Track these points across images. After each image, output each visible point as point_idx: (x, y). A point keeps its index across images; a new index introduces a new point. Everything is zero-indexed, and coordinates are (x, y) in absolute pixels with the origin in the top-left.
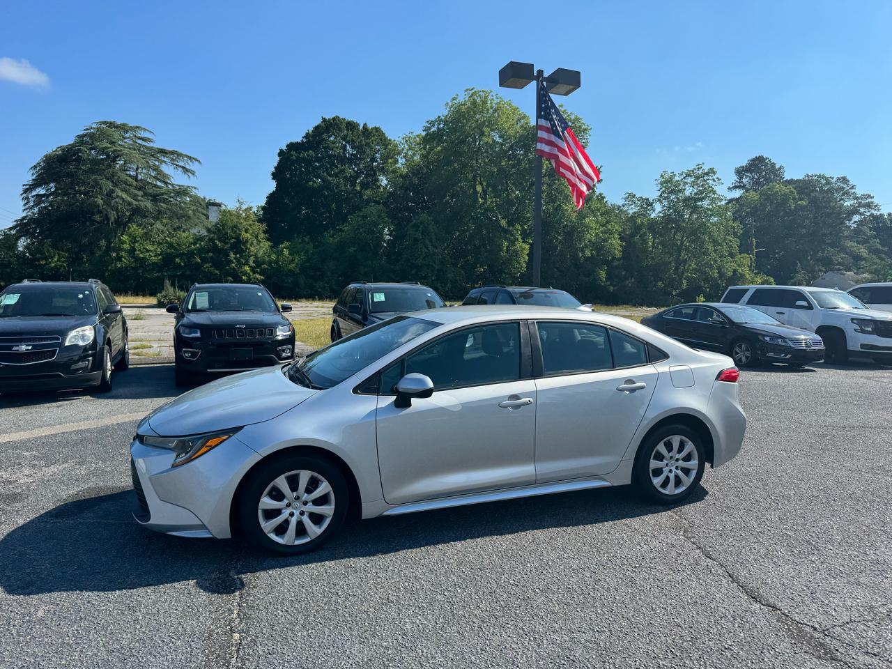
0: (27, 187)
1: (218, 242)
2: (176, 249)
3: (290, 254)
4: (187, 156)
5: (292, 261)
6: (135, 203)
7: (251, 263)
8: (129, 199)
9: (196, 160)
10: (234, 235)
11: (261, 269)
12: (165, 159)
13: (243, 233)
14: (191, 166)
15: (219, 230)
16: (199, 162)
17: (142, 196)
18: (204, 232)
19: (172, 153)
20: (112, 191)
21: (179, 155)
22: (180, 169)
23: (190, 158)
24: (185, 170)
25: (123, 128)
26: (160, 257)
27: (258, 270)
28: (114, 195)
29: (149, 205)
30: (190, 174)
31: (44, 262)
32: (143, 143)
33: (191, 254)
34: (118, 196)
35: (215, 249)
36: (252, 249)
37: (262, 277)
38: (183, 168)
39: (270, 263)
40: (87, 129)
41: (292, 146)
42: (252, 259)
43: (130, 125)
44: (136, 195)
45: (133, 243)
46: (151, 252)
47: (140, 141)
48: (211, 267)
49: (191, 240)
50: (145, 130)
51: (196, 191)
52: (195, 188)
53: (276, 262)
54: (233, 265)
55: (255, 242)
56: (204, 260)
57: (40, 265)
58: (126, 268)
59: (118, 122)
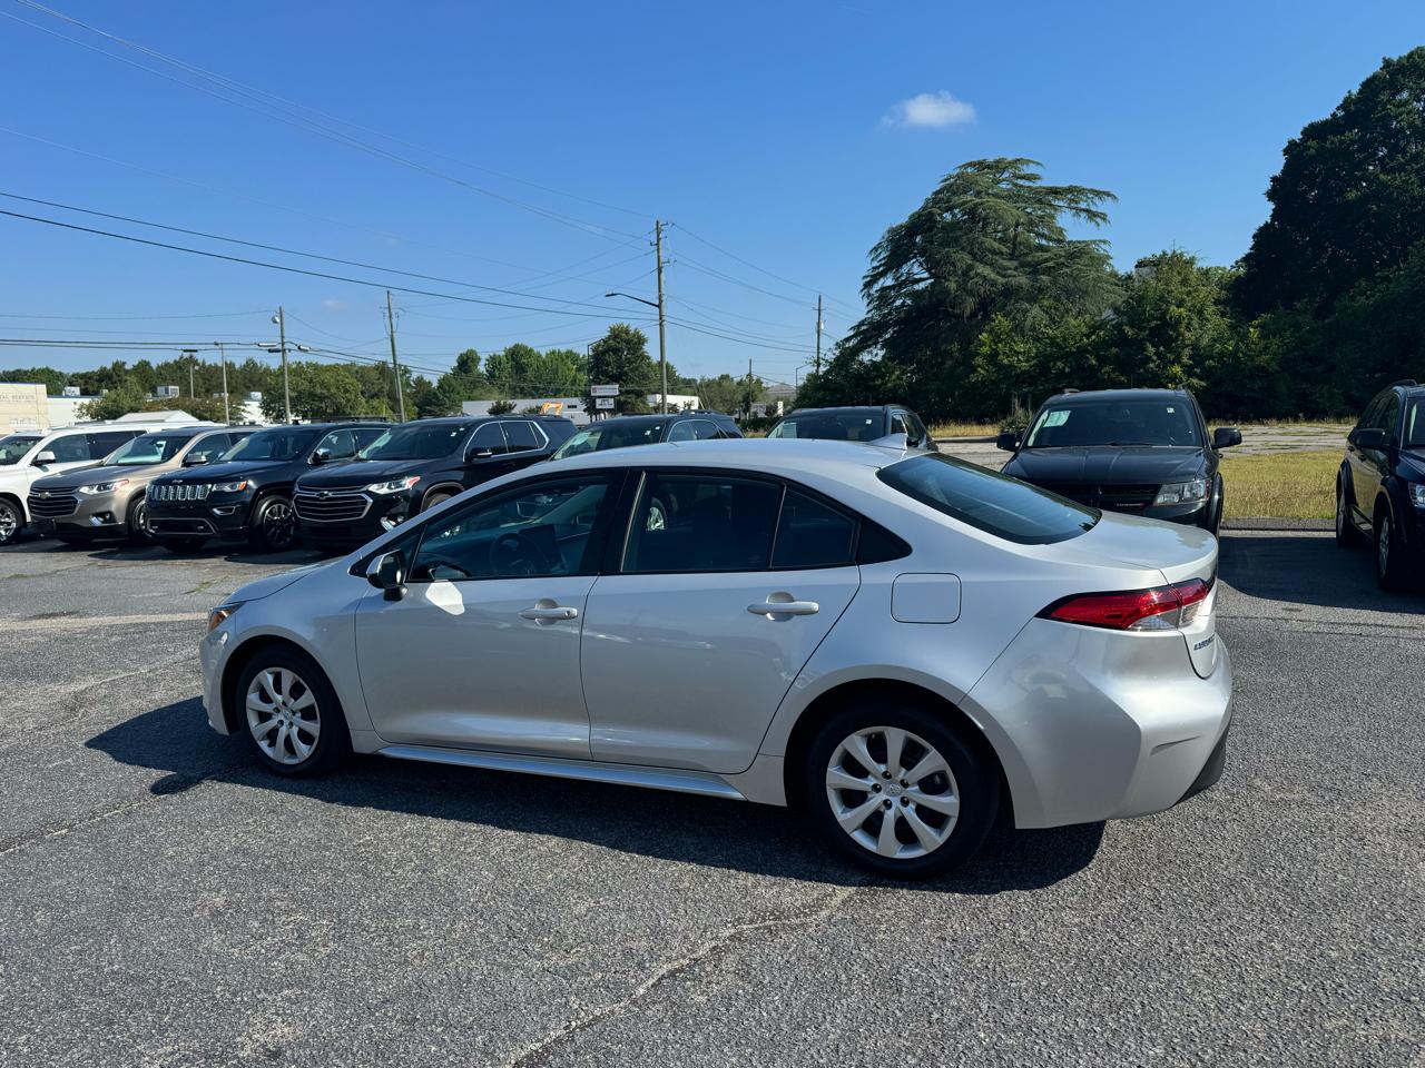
0: (869, 279)
1: (1127, 329)
2: (1060, 348)
3: (1262, 337)
4: (1092, 191)
5: (1266, 348)
6: (1001, 280)
7: (1185, 360)
8: (993, 276)
9: (1108, 194)
10: (1157, 314)
11: (1203, 369)
12: (1061, 204)
13: (1173, 308)
14: (1099, 206)
15: (1133, 307)
16: (1114, 197)
17: (1016, 269)
18: (1108, 314)
19: (1070, 190)
20: (970, 268)
21: (1081, 191)
22: (1083, 215)
23: (1098, 193)
24: (1092, 215)
25: (998, 166)
26: (1034, 362)
27: (1198, 371)
28: (972, 273)
29: (1023, 280)
30: (1098, 220)
31: (879, 382)
32: (1027, 183)
33: (1082, 351)
34: (977, 274)
35: (1122, 340)
36: (1188, 334)
37: (1203, 384)
38: (1087, 211)
39: (1221, 355)
40: (946, 180)
41: (1313, 131)
42: (1187, 351)
43: (1010, 159)
44: (1006, 269)
45: (996, 344)
46: (1020, 355)
47: (1020, 182)
48: (1114, 371)
49: (1084, 330)
50: (1028, 162)
51: (1106, 247)
52: (1104, 242)
53: (1234, 354)
54: (1151, 365)
55: (1195, 323)
56: (1103, 361)
57: (875, 386)
58: (983, 382)
59: (991, 159)
